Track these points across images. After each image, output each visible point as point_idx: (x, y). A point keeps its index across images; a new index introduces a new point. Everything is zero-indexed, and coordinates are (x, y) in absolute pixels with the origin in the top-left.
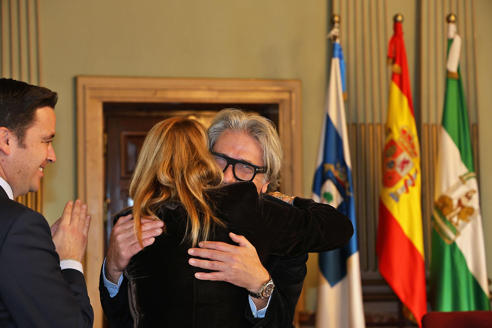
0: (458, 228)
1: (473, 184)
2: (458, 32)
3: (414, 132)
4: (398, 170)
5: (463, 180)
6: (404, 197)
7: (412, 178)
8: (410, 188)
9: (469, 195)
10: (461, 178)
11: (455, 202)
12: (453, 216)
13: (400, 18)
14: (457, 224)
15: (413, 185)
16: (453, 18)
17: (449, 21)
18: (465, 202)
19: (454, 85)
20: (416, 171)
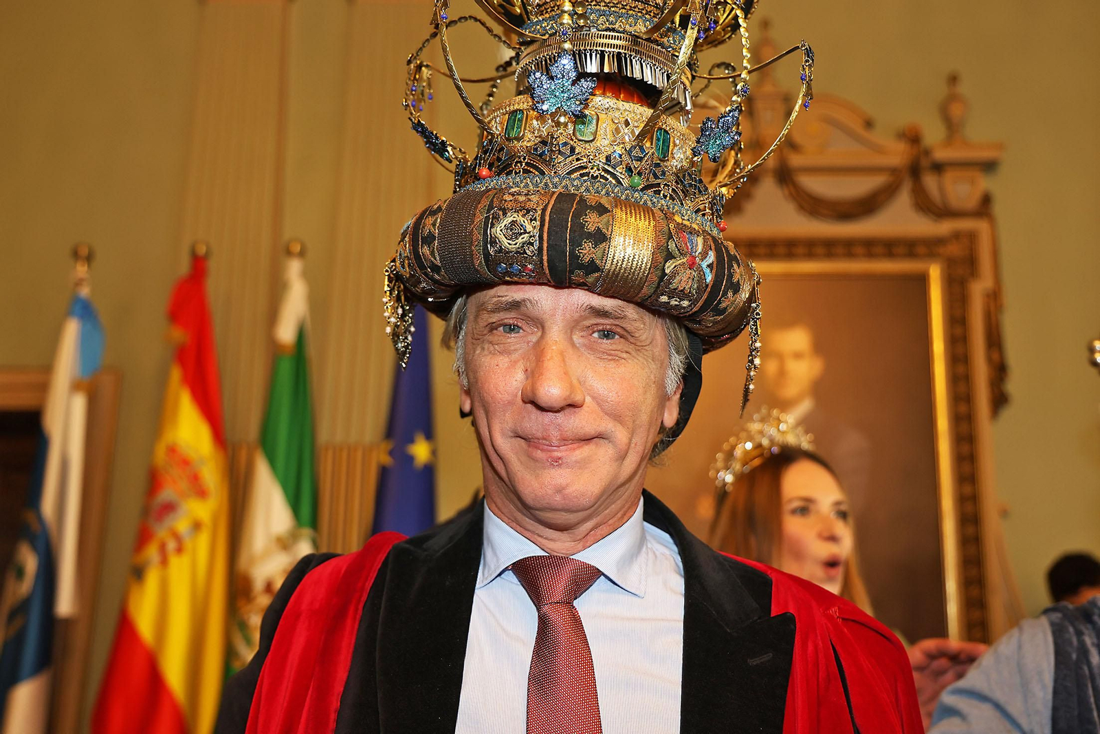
4: (153, 521)
5: (284, 543)
7: (177, 537)
8: (171, 557)
13: (202, 251)
15: (179, 550)
16: (296, 247)
17: (290, 252)
19: (286, 368)
20: (197, 526)
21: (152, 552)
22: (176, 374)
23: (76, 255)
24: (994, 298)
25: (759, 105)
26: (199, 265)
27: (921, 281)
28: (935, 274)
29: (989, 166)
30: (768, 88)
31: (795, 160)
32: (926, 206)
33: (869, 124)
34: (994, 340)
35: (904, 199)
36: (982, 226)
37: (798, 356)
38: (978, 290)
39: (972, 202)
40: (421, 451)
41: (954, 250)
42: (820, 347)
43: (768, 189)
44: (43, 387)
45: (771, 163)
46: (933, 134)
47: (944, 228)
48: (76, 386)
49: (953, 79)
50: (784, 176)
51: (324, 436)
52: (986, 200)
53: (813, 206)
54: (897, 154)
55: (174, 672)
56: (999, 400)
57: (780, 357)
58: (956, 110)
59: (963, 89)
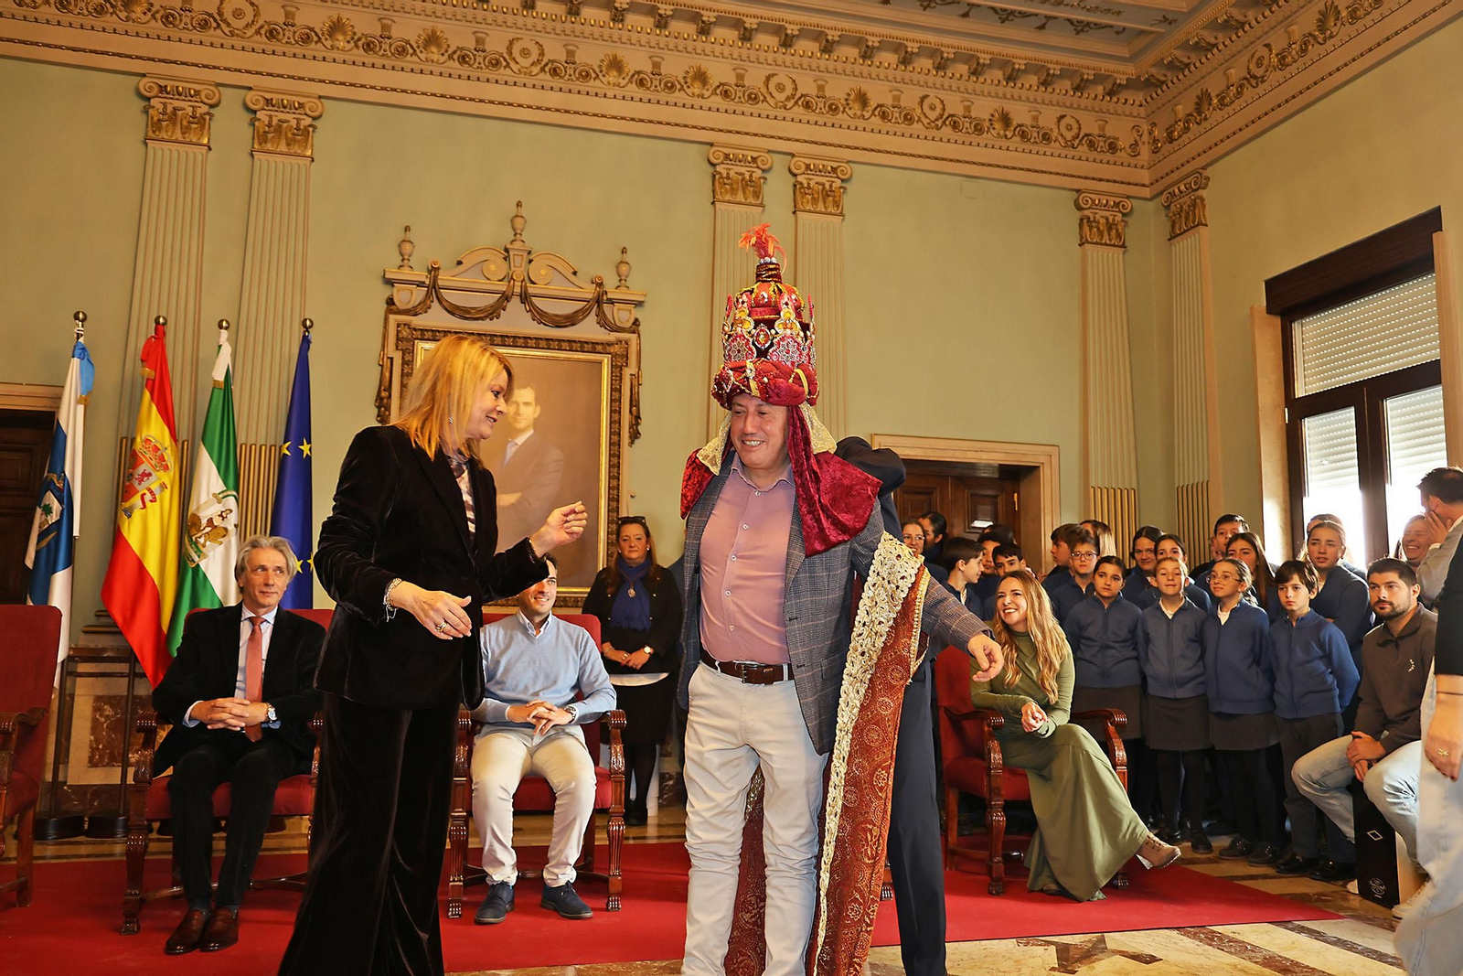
0: (203, 550)
1: (231, 503)
2: (228, 340)
3: (167, 440)
4: (136, 483)
5: (219, 498)
6: (137, 514)
7: (151, 492)
8: (148, 504)
9: (224, 514)
10: (214, 495)
11: (204, 522)
12: (200, 537)
13: (161, 320)
14: (204, 546)
15: (154, 500)
16: (224, 324)
17: (221, 327)
18: (217, 521)
19: (219, 395)
20: (163, 486)
21: (136, 500)
22: (147, 395)
23: (76, 318)
24: (636, 379)
25: (511, 253)
26: (160, 329)
27: (601, 363)
28: (606, 360)
29: (639, 304)
30: (518, 245)
31: (531, 290)
32: (604, 322)
33: (575, 273)
34: (634, 402)
35: (592, 317)
36: (634, 336)
37: (526, 404)
38: (627, 372)
39: (628, 325)
40: (305, 448)
41: (616, 349)
42: (538, 400)
43: (515, 303)
44: (59, 398)
45: (518, 290)
46: (611, 283)
47: (613, 336)
48: (78, 402)
49: (624, 251)
50: (525, 298)
51: (241, 439)
52: (636, 322)
53: (540, 317)
54: (589, 292)
55: (152, 567)
56: (635, 435)
57: (518, 404)
58: (624, 268)
59: (627, 257)
